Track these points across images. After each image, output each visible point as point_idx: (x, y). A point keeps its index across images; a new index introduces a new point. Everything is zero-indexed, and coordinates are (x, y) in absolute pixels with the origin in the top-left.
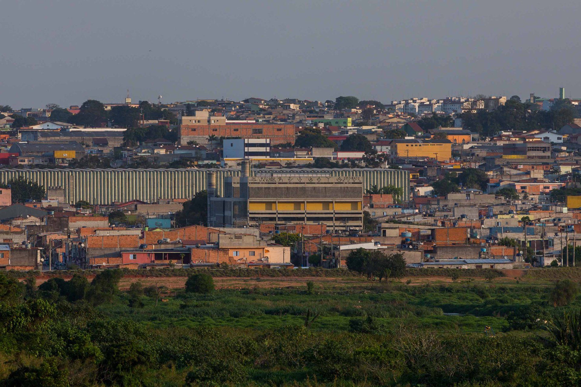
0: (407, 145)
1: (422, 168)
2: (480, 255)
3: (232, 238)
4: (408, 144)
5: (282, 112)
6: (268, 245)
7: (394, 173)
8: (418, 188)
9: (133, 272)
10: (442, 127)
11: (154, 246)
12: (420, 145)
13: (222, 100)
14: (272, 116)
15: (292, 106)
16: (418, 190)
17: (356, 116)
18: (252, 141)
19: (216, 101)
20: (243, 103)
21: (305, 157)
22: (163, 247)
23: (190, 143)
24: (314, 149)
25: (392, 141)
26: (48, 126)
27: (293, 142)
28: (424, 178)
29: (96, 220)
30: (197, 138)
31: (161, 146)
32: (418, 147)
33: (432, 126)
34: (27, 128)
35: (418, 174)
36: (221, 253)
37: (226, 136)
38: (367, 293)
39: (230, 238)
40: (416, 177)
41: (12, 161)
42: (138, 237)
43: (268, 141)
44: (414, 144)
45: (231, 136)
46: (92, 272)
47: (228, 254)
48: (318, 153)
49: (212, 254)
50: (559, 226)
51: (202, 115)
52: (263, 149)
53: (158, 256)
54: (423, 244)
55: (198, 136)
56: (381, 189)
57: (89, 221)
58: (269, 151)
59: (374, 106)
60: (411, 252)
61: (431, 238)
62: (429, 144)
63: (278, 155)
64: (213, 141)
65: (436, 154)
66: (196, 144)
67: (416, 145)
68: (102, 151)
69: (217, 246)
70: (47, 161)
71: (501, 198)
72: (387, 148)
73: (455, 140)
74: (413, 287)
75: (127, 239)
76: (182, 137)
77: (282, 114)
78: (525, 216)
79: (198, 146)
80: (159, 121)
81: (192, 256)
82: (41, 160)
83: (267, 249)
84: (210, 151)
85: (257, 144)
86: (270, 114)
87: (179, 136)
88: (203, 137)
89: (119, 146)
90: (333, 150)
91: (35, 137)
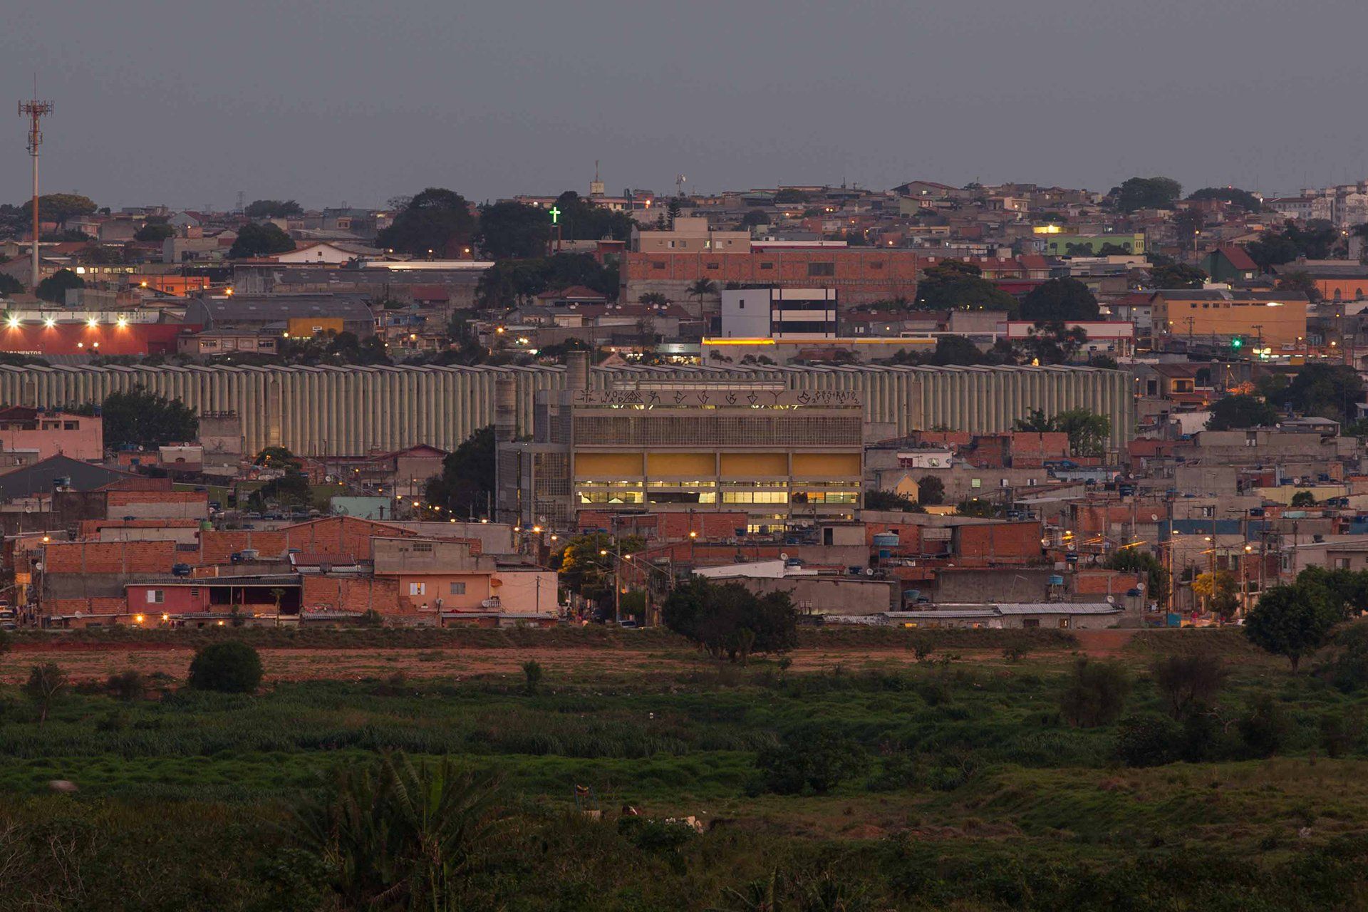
0: (1194, 306)
1: (1206, 364)
2: (1048, 593)
3: (407, 550)
4: (1194, 302)
5: (975, 219)
6: (499, 566)
7: (1095, 378)
8: (1179, 416)
9: (134, 635)
10: (1309, 257)
11: (217, 569)
12: (1228, 306)
13: (844, 187)
14: (948, 228)
15: (1008, 203)
16: (1179, 421)
17: (1163, 228)
18: (789, 294)
19: (826, 189)
20: (892, 193)
21: (927, 336)
22: (240, 571)
23: (648, 299)
24: (955, 316)
25: (1156, 294)
26: (320, 254)
27: (911, 298)
28: (1208, 389)
29: (174, 501)
30: (667, 287)
31: (573, 307)
32: (1221, 310)
33: (1284, 257)
34: (264, 260)
35: (1193, 380)
36: (379, 588)
37: (742, 282)
38: (675, 692)
39: (401, 550)
40: (1187, 386)
41: (186, 343)
42: (174, 547)
43: (832, 295)
44: (1211, 303)
45: (753, 282)
46: (30, 634)
47: (397, 589)
48: (963, 325)
49: (355, 589)
50: (1334, 518)
51: (690, 228)
52: (817, 316)
53: (219, 595)
54: (914, 564)
55: (670, 282)
56: (1051, 421)
57: (157, 501)
58: (834, 319)
59: (1230, 202)
60: (865, 586)
61: (949, 551)
62: (1250, 302)
63: (862, 330)
64: (704, 295)
65: (1259, 327)
66: (662, 302)
67: (1216, 306)
68: (424, 319)
69: (369, 570)
70: (272, 345)
71: (1336, 443)
72: (1145, 313)
73: (1338, 292)
74: (802, 675)
75: (145, 550)
76: (630, 283)
77: (973, 224)
78: (1303, 490)
79: (664, 308)
80: (598, 244)
81: (304, 594)
82: (255, 341)
83: (498, 576)
84: (695, 319)
85: (804, 301)
86: (944, 222)
87: (622, 282)
88: (682, 285)
89: (470, 307)
90: (1005, 317)
91: (266, 283)
